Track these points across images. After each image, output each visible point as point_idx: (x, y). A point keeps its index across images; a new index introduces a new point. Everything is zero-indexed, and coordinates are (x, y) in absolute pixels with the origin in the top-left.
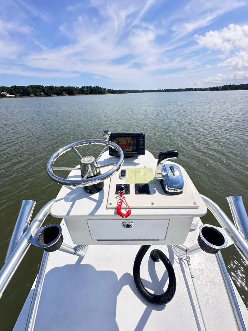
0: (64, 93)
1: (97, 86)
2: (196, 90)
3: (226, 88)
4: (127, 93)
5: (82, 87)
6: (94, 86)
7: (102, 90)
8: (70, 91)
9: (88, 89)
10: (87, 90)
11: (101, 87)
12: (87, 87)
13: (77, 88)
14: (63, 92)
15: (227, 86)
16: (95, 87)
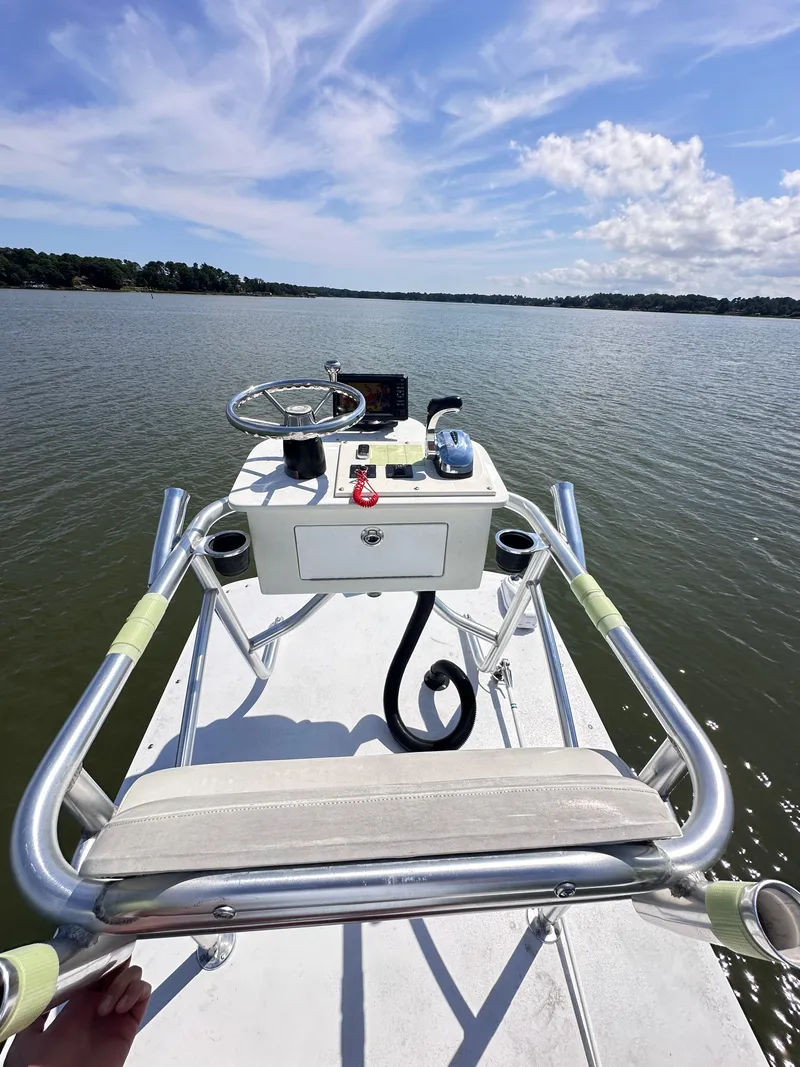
0: (77, 278)
1: (205, 266)
2: (521, 301)
3: (599, 302)
4: (312, 296)
5: (151, 264)
6: (195, 264)
7: (224, 281)
8: (103, 275)
9: (172, 273)
10: (171, 275)
11: (220, 270)
12: (170, 265)
13: (132, 266)
14: (73, 276)
15: (602, 296)
16: (199, 268)
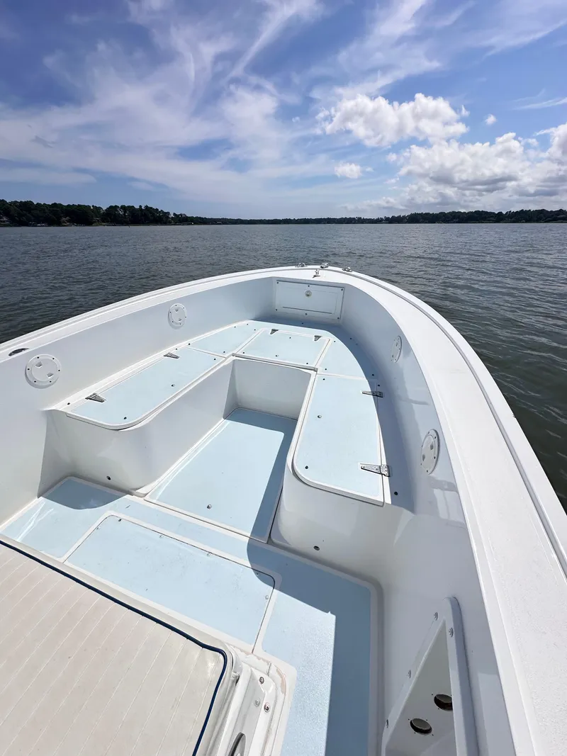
0: (64, 219)
1: (146, 207)
2: (360, 221)
3: (415, 219)
4: (220, 224)
5: (111, 207)
6: (140, 206)
7: (160, 216)
8: (81, 216)
9: (125, 212)
10: (124, 214)
11: (157, 209)
12: (123, 207)
13: (98, 209)
14: (61, 217)
15: (416, 214)
16: (143, 208)
